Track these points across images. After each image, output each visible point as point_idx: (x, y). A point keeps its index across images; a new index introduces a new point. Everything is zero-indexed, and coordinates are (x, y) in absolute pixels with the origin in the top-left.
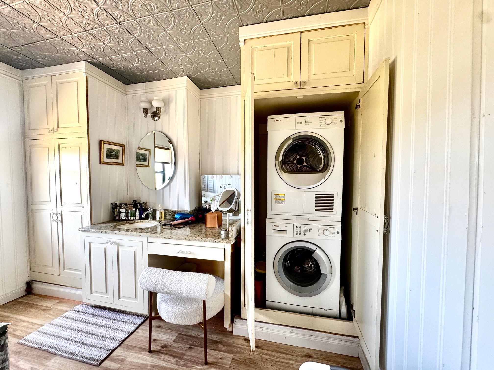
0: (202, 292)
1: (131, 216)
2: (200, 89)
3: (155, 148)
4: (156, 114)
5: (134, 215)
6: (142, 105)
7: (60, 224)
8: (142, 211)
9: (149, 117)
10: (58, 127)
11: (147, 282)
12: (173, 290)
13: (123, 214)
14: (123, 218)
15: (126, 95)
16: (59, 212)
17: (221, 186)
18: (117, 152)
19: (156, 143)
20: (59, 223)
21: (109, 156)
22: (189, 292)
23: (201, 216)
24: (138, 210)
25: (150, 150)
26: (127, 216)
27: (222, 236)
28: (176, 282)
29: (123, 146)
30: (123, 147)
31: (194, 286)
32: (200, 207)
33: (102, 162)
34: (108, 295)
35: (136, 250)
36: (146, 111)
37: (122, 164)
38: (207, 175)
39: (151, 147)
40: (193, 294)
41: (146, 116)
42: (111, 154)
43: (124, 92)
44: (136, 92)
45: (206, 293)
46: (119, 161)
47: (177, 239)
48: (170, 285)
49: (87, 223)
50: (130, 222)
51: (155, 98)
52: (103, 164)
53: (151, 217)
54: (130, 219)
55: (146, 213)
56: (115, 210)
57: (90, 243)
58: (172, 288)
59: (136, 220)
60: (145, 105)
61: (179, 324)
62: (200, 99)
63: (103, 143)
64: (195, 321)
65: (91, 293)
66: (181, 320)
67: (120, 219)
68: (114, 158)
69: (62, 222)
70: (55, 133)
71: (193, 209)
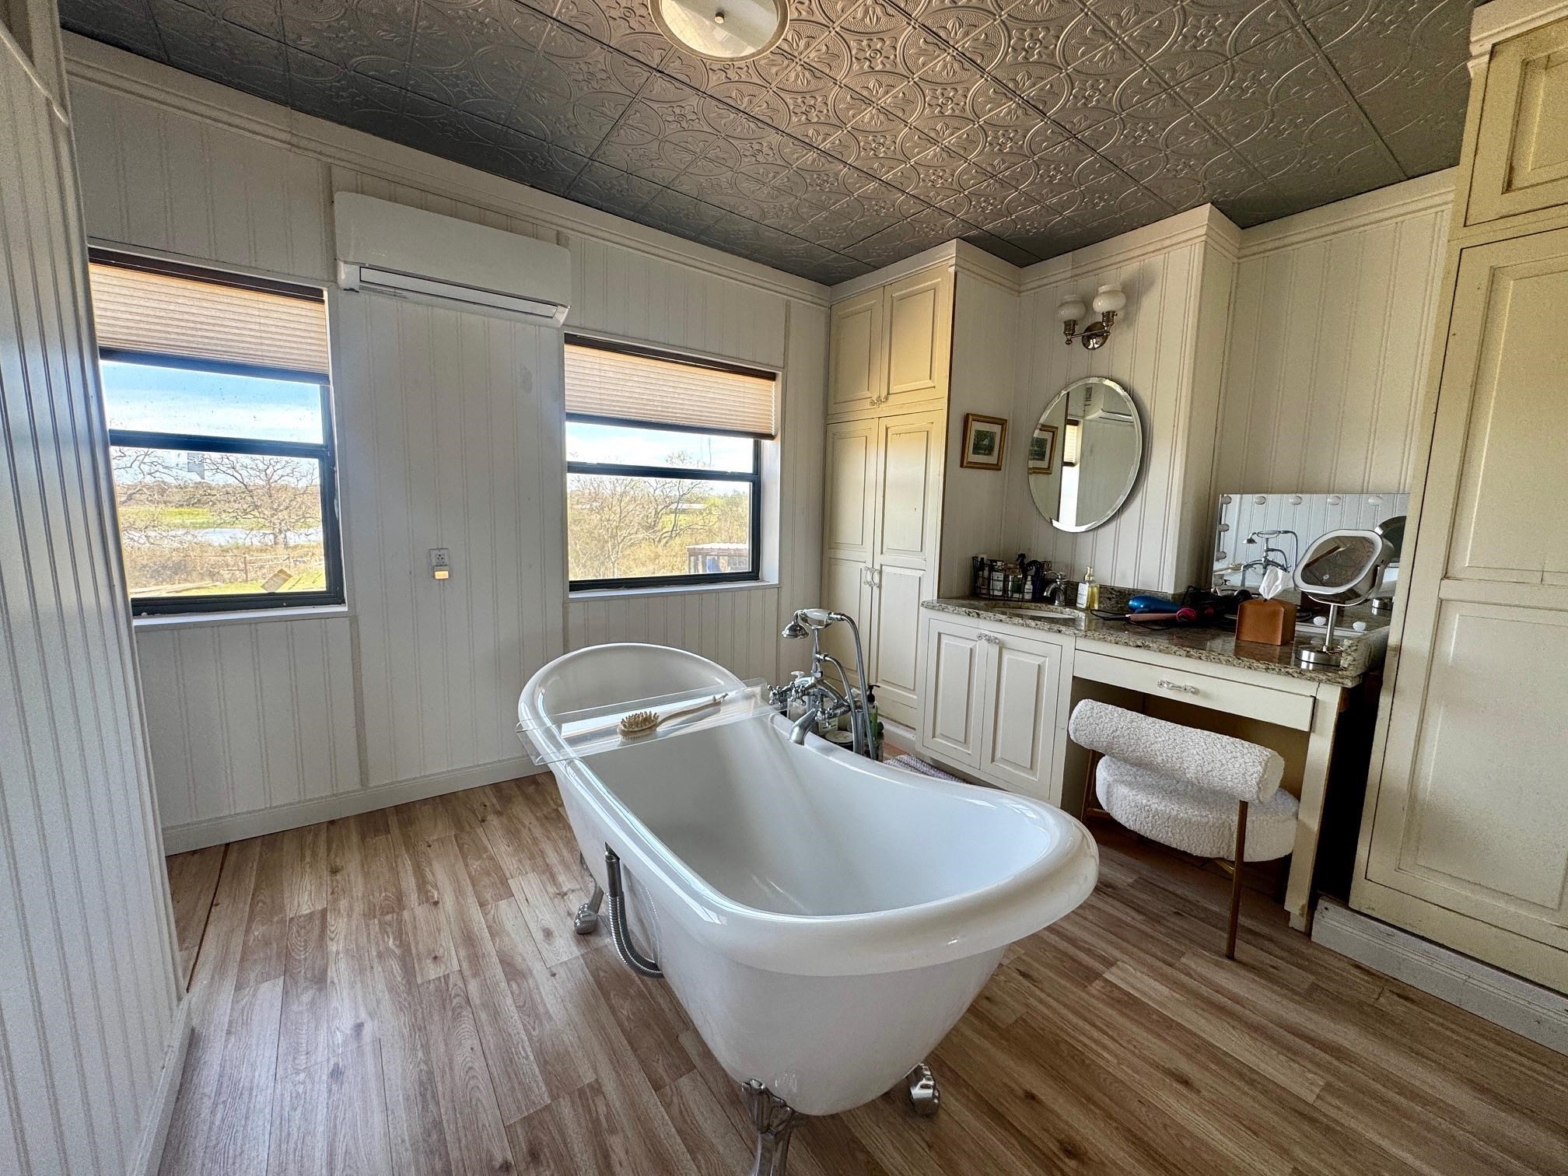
0: (1249, 778)
1: (1013, 592)
2: (1242, 228)
3: (1068, 426)
4: (1097, 331)
5: (1019, 588)
6: (1063, 312)
7: (876, 590)
8: (1041, 583)
9: (1077, 341)
10: (888, 394)
11: (1093, 726)
12: (1160, 758)
13: (998, 583)
14: (996, 593)
15: (1019, 292)
16: (877, 567)
17: (1255, 537)
18: (991, 436)
19: (1069, 412)
20: (875, 588)
21: (977, 449)
22: (1205, 770)
23: (1211, 611)
24: (1029, 578)
25: (1057, 428)
26: (1005, 589)
27: (1304, 665)
28: (1170, 742)
29: (1002, 422)
30: (1002, 425)
31: (1224, 762)
32: (1200, 589)
33: (965, 464)
34: (968, 749)
35: (1045, 662)
36: (1070, 326)
37: (997, 467)
38: (1239, 496)
39: (1059, 422)
40: (1216, 779)
41: (1069, 342)
42: (984, 444)
43: (1016, 287)
44: (1045, 281)
45: (1258, 784)
46: (992, 459)
47: (1160, 651)
48: (1152, 744)
49: (930, 593)
50: (1012, 604)
51: (1103, 289)
52: (966, 467)
53: (1062, 598)
54: (1012, 597)
55: (1053, 586)
56: (981, 573)
57: (939, 634)
58: (1158, 753)
59: (1023, 600)
60: (1069, 313)
61: (1162, 841)
62: (1239, 258)
63: (970, 418)
64: (1209, 850)
65: (934, 736)
66: (1170, 834)
67: (990, 595)
68: (984, 454)
69: (880, 587)
70: (883, 405)
71: (1182, 590)
